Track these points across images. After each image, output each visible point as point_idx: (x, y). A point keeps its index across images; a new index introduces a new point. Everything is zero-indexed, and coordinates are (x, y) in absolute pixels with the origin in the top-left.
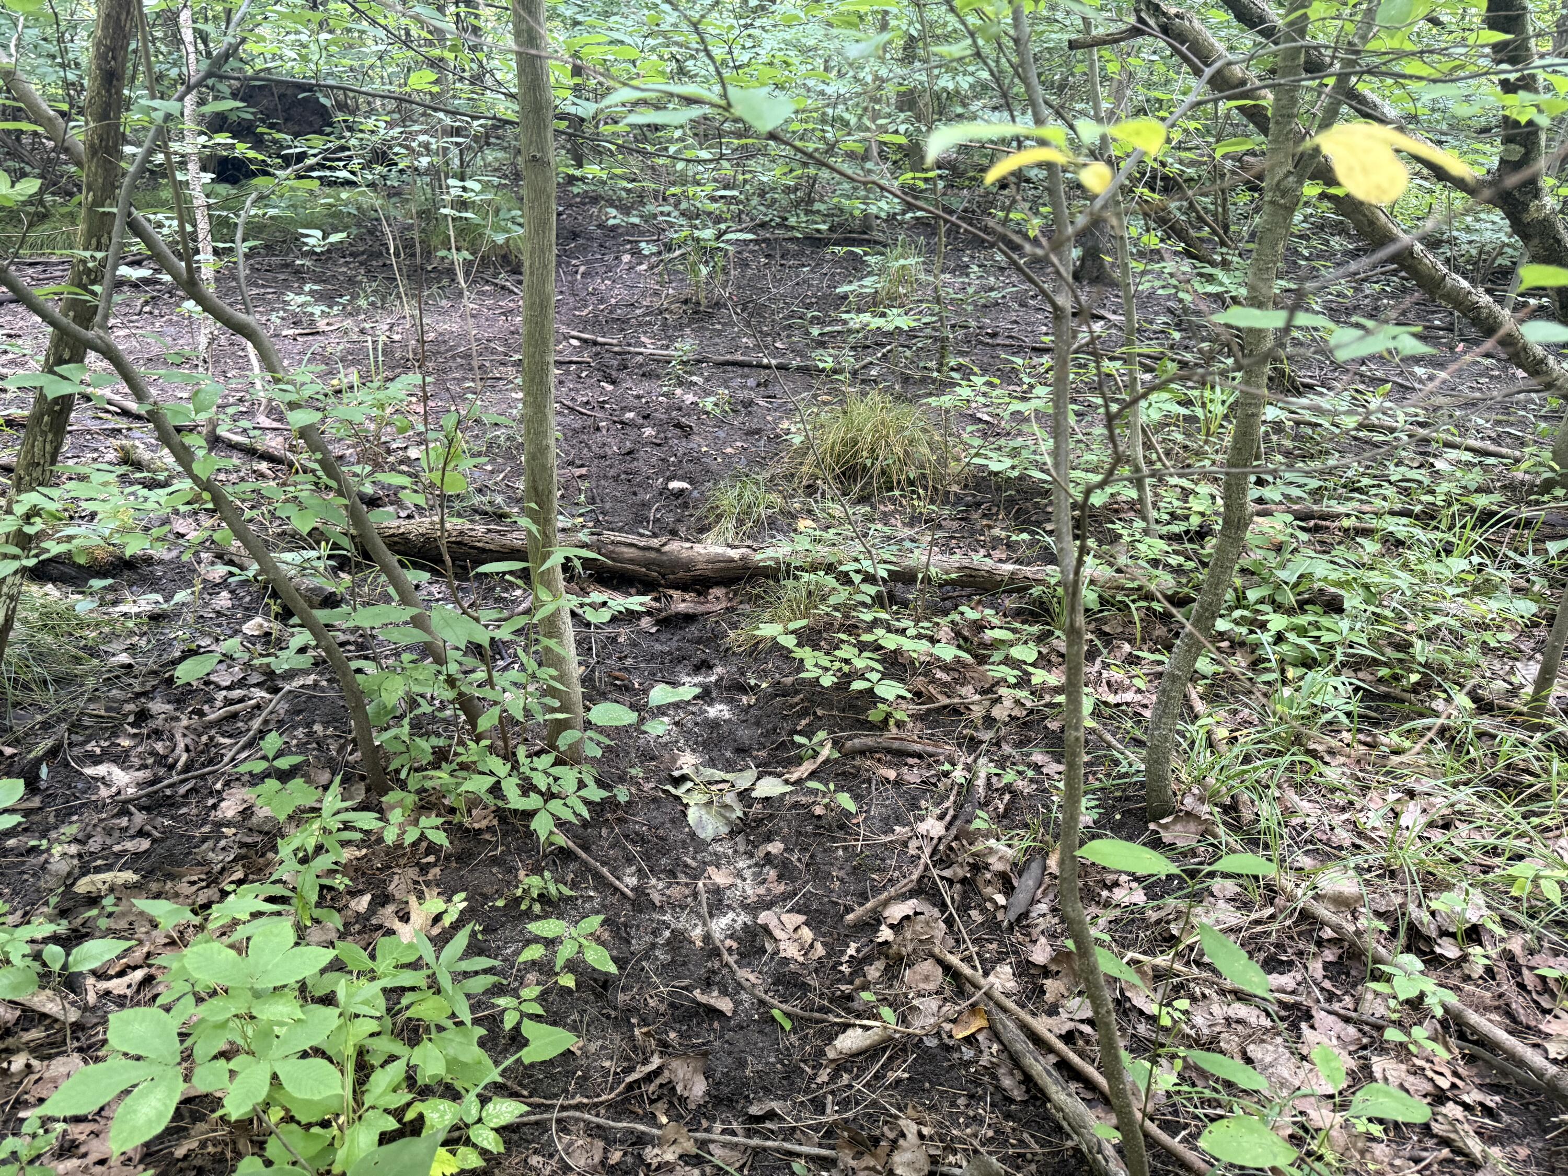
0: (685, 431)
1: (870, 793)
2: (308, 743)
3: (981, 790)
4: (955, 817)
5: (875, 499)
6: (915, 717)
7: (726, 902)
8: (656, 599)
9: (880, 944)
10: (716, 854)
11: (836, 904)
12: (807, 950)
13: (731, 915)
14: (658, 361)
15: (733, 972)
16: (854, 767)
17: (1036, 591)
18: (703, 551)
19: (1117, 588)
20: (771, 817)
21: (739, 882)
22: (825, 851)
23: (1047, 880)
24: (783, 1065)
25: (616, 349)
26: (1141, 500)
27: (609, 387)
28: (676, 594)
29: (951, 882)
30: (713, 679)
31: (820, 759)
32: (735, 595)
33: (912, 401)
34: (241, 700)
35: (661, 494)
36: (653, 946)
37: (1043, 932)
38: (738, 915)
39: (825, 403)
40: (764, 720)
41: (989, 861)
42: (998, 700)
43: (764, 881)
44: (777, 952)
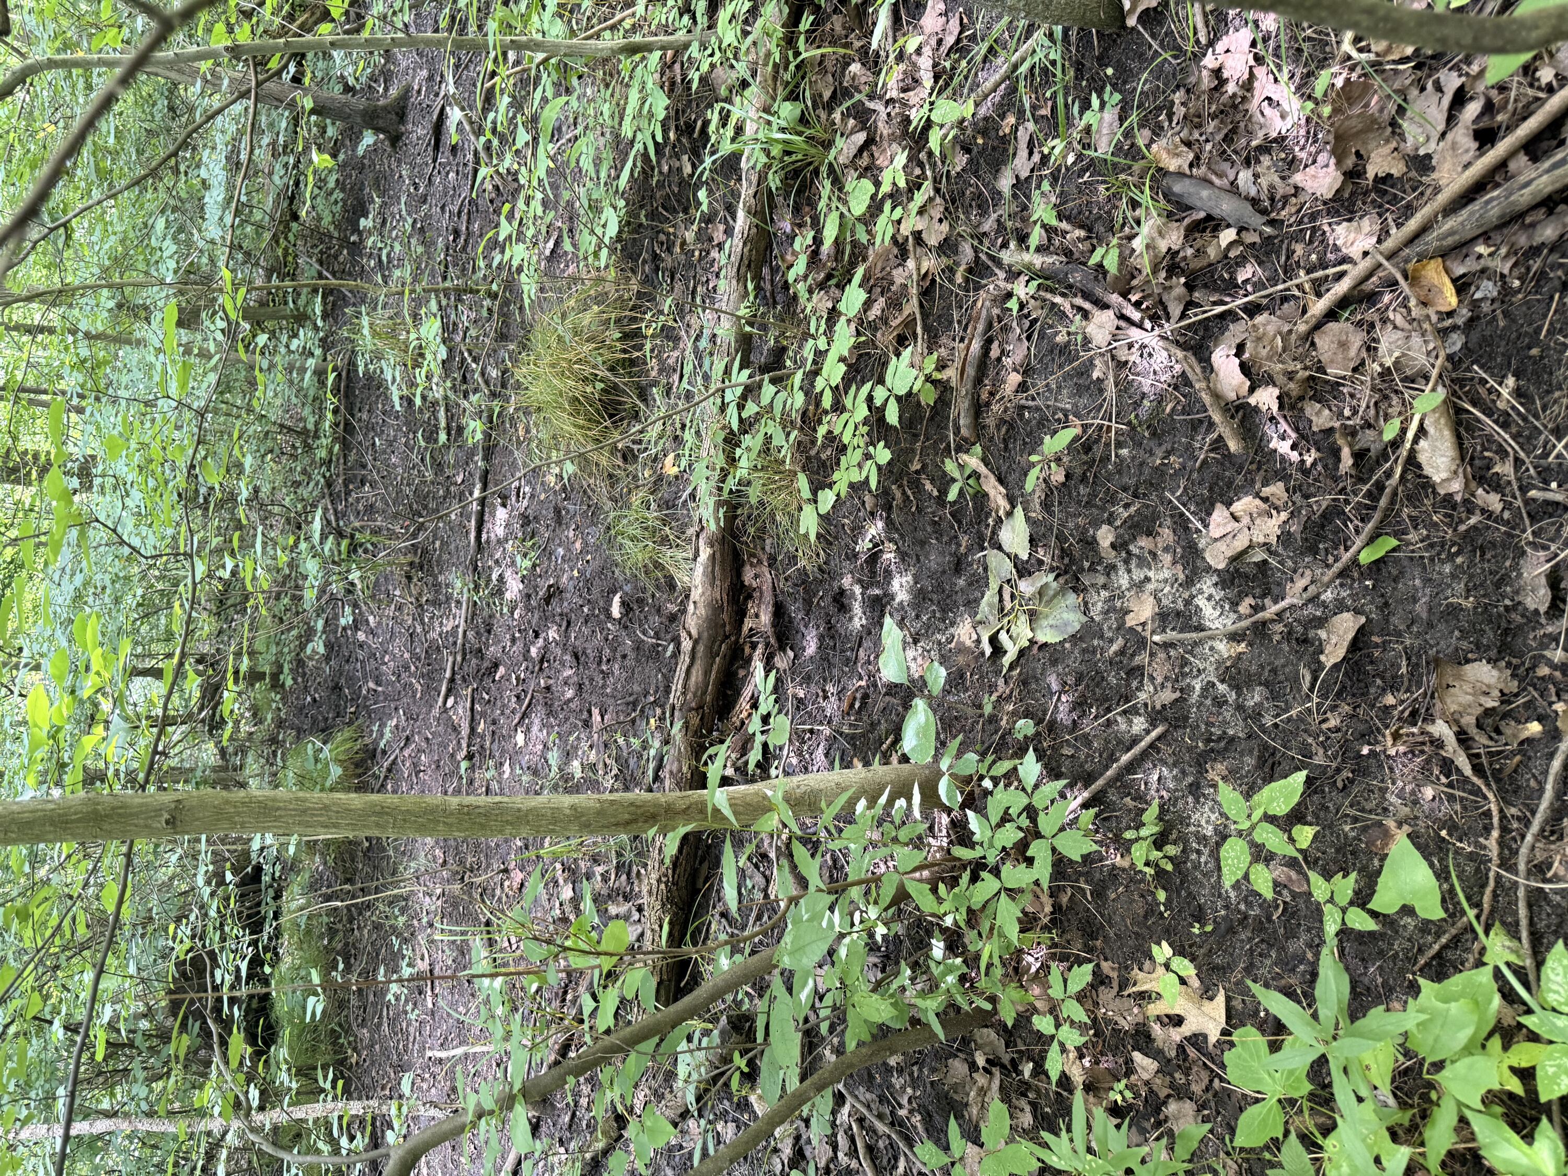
0: (554, 593)
1: (1038, 409)
2: (911, 1074)
3: (1049, 260)
4: (1086, 296)
5: (643, 381)
6: (932, 344)
7: (1180, 605)
8: (754, 646)
9: (1281, 407)
10: (1107, 612)
11: (1205, 462)
12: (1271, 506)
13: (1201, 601)
14: (474, 614)
15: (1292, 607)
16: (998, 427)
17: (774, 181)
18: (700, 590)
19: (775, 79)
20: (1061, 538)
21: (1150, 587)
22: (1119, 472)
23: (1202, 171)
24: (1458, 553)
25: (459, 658)
26: (664, 48)
27: (502, 670)
28: (748, 624)
29: (1190, 304)
30: (857, 590)
31: (983, 469)
32: (754, 556)
33: (527, 328)
34: (852, 1140)
35: (626, 627)
36: (1240, 708)
37: (1283, 178)
38: (1201, 591)
39: (528, 431)
40: (920, 535)
41: (1164, 250)
42: (918, 236)
43: (1154, 555)
44: (1266, 546)
